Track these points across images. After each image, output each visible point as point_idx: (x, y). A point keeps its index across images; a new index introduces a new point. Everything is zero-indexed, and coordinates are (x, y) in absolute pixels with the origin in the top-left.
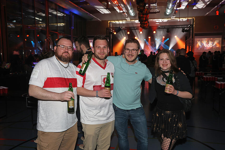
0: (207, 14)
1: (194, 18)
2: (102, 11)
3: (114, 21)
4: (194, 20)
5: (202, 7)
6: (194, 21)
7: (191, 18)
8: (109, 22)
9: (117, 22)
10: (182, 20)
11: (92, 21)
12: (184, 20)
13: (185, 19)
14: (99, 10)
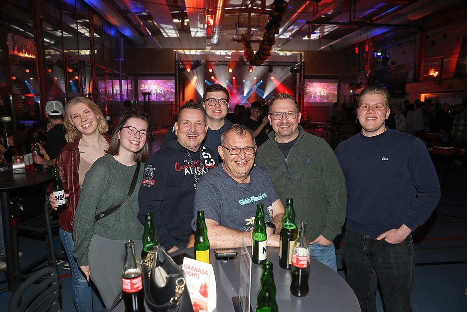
0: (322, 48)
1: (303, 53)
2: (166, 33)
3: (183, 49)
4: (303, 55)
5: (315, 38)
6: (303, 57)
7: (299, 53)
8: (174, 50)
9: (187, 52)
10: (286, 54)
11: (146, 47)
12: (287, 55)
13: (289, 53)
14: (162, 31)
